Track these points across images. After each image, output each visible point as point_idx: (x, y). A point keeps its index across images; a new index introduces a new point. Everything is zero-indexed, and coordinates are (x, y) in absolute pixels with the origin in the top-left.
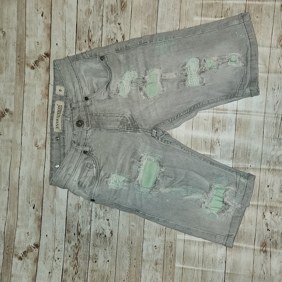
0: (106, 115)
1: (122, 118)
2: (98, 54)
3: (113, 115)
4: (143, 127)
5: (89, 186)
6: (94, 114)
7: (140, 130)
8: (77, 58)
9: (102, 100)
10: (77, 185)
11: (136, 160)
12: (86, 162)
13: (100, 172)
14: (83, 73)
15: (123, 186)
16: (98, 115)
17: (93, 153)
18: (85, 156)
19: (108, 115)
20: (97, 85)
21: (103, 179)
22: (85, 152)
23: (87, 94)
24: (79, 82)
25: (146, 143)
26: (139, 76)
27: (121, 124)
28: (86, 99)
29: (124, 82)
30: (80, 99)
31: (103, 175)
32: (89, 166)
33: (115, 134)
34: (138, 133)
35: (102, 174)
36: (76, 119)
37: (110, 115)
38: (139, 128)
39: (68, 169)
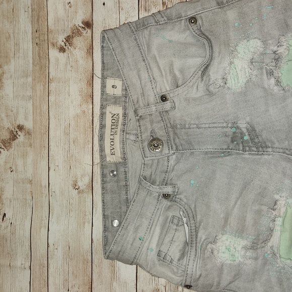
0: (203, 126)
1: (234, 130)
2: (183, 15)
3: (215, 125)
4: (277, 145)
5: (179, 260)
6: (179, 126)
7: (270, 150)
8: (144, 25)
9: (195, 99)
10: (155, 258)
11: (265, 208)
12: (170, 214)
13: (197, 232)
14: (155, 51)
15: (244, 256)
16: (187, 126)
17: (182, 196)
18: (166, 203)
19: (207, 126)
20: (182, 71)
21: (204, 246)
22: (166, 196)
23: (164, 90)
24: (148, 69)
25: (284, 174)
26: (265, 48)
27: (232, 141)
28: (164, 98)
29: (236, 61)
30: (152, 99)
31: (204, 237)
32: (175, 221)
33: (220, 159)
34: (266, 157)
35: (202, 235)
36: (146, 135)
37: (211, 125)
38: (267, 147)
39: (136, 229)
